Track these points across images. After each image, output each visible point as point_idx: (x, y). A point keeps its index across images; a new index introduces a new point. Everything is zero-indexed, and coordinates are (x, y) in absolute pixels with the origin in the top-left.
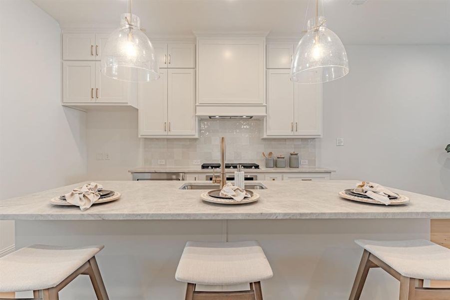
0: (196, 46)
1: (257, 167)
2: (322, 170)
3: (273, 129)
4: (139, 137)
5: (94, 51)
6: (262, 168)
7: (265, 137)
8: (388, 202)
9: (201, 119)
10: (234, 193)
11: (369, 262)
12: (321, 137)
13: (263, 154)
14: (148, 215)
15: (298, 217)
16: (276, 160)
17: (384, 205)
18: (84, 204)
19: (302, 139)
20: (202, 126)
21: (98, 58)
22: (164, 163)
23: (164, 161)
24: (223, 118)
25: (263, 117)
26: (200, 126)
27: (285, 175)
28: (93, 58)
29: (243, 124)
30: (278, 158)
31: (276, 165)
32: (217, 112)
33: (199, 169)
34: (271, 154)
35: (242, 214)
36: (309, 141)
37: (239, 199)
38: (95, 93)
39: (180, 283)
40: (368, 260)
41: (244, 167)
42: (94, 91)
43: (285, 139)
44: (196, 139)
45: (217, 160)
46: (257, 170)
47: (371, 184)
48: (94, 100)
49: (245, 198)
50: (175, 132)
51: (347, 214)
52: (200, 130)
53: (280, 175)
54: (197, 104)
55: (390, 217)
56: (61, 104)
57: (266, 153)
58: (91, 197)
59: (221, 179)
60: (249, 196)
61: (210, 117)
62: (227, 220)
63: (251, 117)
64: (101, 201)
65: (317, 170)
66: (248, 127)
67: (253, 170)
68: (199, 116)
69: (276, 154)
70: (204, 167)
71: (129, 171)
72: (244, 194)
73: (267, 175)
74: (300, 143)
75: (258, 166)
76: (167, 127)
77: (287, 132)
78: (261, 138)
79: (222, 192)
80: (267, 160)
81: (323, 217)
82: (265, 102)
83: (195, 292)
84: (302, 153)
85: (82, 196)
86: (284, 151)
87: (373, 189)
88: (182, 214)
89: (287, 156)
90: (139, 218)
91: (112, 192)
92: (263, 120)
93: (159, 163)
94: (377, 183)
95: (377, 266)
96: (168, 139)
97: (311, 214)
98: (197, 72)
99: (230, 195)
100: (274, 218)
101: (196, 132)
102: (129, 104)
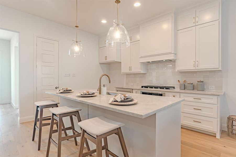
4: (122, 73)
7: (177, 71)
22: (133, 85)
23: (133, 83)
24: (154, 62)
27: (181, 94)
29: (168, 65)
30: (188, 84)
32: (151, 60)
34: (185, 81)
38: (106, 58)
41: (160, 88)
44: (145, 74)
50: (134, 71)
53: (179, 94)
54: (140, 57)
56: (99, 63)
61: (148, 62)
66: (171, 66)
71: (115, 87)
73: (170, 93)
76: (130, 68)
82: (173, 51)
86: (194, 80)
101: (141, 70)
102: (115, 61)
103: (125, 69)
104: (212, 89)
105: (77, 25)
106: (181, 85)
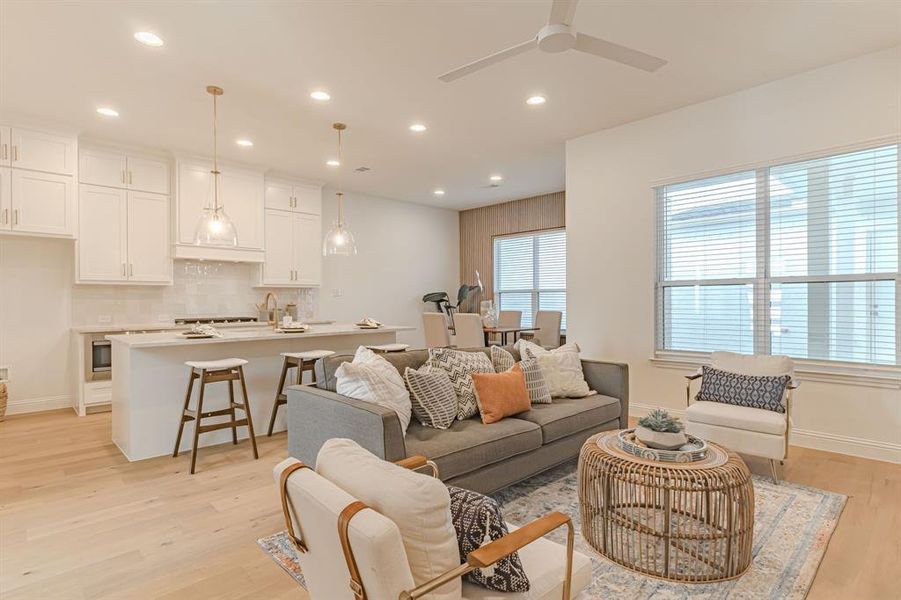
3: (271, 278)
4: (77, 282)
5: (9, 153)
9: (177, 262)
12: (320, 287)
21: (15, 164)
22: (109, 321)
23: (109, 317)
26: (175, 269)
28: (7, 162)
29: (232, 270)
38: (9, 216)
42: (9, 214)
46: (255, 323)
54: (177, 243)
68: (174, 259)
75: (256, 319)
77: (284, 281)
78: (255, 287)
82: (263, 246)
84: (301, 305)
92: (259, 266)
93: (99, 320)
101: (171, 278)
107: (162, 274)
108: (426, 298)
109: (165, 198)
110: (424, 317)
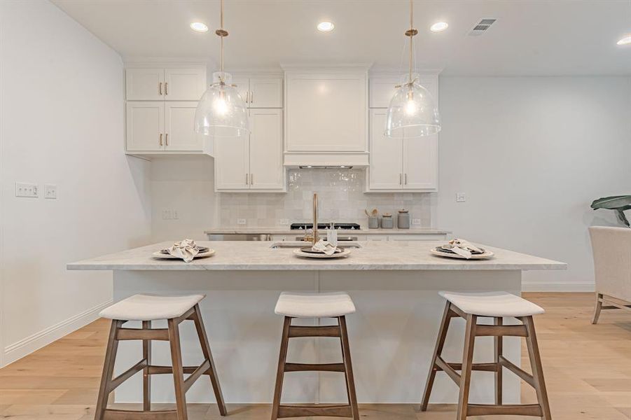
0: (283, 82)
1: (357, 227)
2: (436, 232)
3: (377, 182)
4: (216, 191)
5: (163, 89)
6: (364, 229)
7: (368, 191)
8: (469, 256)
9: (290, 170)
10: (325, 248)
11: (451, 312)
12: (437, 191)
13: (366, 211)
14: (247, 265)
15: (383, 268)
16: (382, 220)
17: (465, 259)
18: (187, 258)
19: (413, 193)
20: (291, 178)
21: (167, 98)
22: (244, 223)
23: (245, 220)
24: (316, 168)
25: (365, 167)
26: (288, 178)
27: (390, 237)
28: (162, 97)
29: (341, 176)
30: (384, 216)
31: (381, 225)
32: (309, 162)
33: (288, 229)
34: (375, 211)
35: (332, 266)
36: (423, 195)
37: (330, 253)
38: (163, 139)
39: (279, 315)
40: (449, 310)
41: (343, 227)
42: (163, 137)
43: (392, 194)
44: (283, 194)
45: (309, 219)
46: (357, 231)
47: (459, 240)
48: (163, 148)
49: (335, 252)
50: (259, 185)
51: (429, 265)
52: (289, 183)
53: (385, 237)
54: (285, 152)
55: (468, 269)
56: (124, 152)
57: (370, 211)
58: (191, 250)
59: (313, 237)
60: (340, 251)
61: (301, 167)
62: (319, 271)
63: (351, 167)
64: (200, 255)
65: (432, 231)
66: (347, 179)
67: (353, 231)
68: (287, 167)
69: (381, 212)
70: (293, 227)
71: (205, 232)
72: (334, 249)
73: (368, 237)
74: (411, 198)
75: (359, 226)
76: (249, 179)
78: (364, 192)
79: (314, 247)
80: (369, 218)
81: (406, 268)
82: (367, 149)
83: (290, 326)
84: (414, 211)
85: (184, 250)
87: (459, 245)
88: (278, 265)
89: (395, 214)
90: (239, 268)
91: (206, 249)
92: (365, 170)
93: (238, 223)
94: (464, 239)
95: (458, 316)
96: (250, 194)
97: (395, 265)
98: (285, 111)
99: (321, 250)
100: (361, 269)
101: (283, 185)
102: (204, 153)
103: (226, 179)
104: (416, 225)
105: (222, 26)
106: (370, 220)
107: (276, 182)
108: (596, 205)
109: (279, 111)
110: (591, 231)
